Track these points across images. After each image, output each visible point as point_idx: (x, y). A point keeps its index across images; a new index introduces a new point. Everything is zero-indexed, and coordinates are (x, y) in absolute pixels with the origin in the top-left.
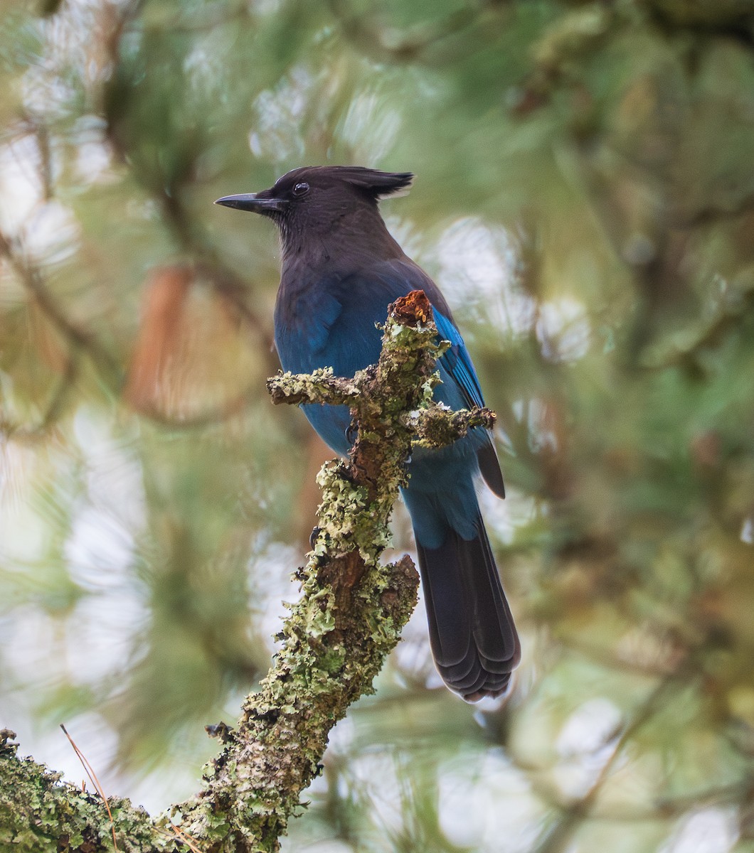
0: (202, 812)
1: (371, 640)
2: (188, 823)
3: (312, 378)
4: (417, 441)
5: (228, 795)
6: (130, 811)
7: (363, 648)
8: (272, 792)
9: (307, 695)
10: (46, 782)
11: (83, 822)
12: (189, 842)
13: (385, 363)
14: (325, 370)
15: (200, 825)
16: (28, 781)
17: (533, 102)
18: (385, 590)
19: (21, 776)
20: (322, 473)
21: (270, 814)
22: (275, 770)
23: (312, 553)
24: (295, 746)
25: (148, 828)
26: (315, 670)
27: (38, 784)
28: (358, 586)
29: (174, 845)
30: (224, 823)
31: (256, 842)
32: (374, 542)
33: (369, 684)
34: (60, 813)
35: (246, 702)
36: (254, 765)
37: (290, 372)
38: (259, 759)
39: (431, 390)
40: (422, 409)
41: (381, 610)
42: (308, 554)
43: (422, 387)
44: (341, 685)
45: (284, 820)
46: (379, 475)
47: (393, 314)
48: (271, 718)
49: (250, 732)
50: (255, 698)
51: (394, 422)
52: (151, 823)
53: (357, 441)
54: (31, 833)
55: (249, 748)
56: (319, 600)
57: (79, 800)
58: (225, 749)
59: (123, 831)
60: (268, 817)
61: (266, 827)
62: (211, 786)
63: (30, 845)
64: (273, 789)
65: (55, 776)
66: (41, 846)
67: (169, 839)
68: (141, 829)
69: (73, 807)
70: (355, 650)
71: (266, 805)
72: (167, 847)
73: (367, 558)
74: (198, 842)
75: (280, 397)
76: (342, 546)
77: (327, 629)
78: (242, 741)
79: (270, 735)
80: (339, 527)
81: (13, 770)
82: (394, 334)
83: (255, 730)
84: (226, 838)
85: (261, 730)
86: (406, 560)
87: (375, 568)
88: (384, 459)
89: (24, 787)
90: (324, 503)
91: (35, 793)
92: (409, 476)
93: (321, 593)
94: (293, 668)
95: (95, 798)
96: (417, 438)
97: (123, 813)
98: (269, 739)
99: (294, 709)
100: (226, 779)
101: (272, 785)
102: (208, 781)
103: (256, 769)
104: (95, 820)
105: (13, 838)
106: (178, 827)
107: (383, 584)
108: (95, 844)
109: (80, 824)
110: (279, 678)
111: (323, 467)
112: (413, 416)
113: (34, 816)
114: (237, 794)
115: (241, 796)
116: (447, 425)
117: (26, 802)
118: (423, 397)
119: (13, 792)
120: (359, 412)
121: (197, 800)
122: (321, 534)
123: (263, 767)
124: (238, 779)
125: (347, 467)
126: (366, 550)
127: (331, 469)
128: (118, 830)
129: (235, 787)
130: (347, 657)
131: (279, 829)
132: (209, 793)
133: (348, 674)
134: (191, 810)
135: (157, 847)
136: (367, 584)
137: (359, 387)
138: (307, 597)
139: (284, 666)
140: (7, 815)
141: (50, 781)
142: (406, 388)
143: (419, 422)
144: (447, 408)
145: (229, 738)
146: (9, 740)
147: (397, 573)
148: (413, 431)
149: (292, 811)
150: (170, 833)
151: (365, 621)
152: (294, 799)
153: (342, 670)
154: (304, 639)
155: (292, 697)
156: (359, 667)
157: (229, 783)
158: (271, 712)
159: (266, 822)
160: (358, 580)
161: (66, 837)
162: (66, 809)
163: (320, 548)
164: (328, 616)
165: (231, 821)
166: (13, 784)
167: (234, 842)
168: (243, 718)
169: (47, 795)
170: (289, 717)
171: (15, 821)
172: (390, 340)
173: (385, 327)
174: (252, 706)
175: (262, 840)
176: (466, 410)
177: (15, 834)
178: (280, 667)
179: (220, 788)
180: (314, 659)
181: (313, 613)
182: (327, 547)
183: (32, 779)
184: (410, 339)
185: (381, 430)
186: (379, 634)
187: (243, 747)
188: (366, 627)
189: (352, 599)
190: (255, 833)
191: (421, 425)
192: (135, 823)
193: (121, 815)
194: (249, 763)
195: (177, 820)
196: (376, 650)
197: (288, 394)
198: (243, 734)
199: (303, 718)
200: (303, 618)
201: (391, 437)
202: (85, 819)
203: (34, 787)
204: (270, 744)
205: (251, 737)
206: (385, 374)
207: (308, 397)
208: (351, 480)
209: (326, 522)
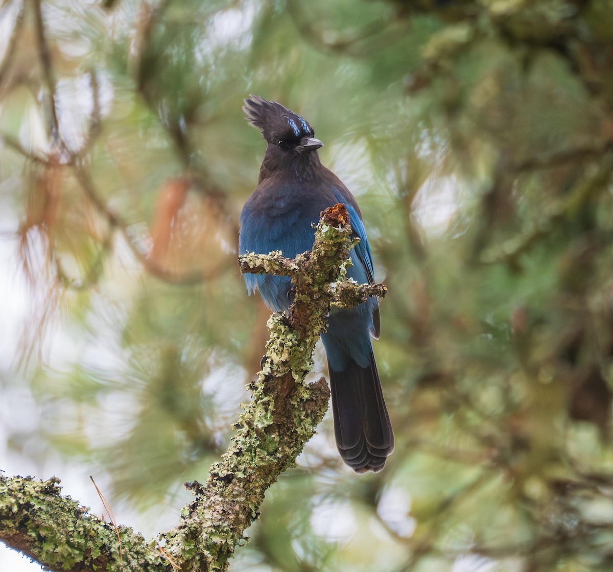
0: (179, 539)
1: (296, 432)
2: (170, 546)
3: (268, 257)
4: (334, 303)
5: (197, 529)
6: (132, 536)
7: (290, 437)
8: (226, 528)
9: (253, 466)
10: (78, 513)
11: (101, 541)
12: (169, 559)
13: (317, 250)
14: (277, 253)
15: (177, 548)
16: (67, 512)
17: (419, 84)
18: (307, 400)
19: (62, 508)
20: (270, 320)
21: (223, 543)
22: (229, 514)
23: (261, 372)
24: (242, 499)
25: (143, 548)
26: (258, 450)
27: (73, 514)
28: (290, 396)
29: (160, 560)
30: (193, 547)
31: (213, 561)
32: (302, 368)
33: (293, 461)
34: (86, 535)
35: (212, 468)
36: (215, 510)
37: (254, 253)
38: (219, 506)
39: (345, 270)
40: (339, 282)
41: (304, 413)
42: (258, 373)
43: (340, 267)
44: (275, 461)
45: (232, 548)
46: (308, 324)
47: (323, 218)
48: (228, 479)
49: (214, 488)
50: (218, 465)
51: (320, 290)
52: (145, 544)
53: (295, 300)
54: (66, 547)
55: (212, 498)
56: (264, 404)
57: (99, 527)
58: (197, 498)
59: (127, 548)
60: (222, 545)
61: (220, 552)
62: (186, 522)
63: (66, 555)
64: (227, 526)
65: (85, 510)
66: (73, 555)
67: (157, 555)
68: (138, 548)
69: (95, 531)
70: (286, 438)
71: (221, 537)
72: (155, 561)
73: (296, 378)
74: (176, 559)
75: (246, 268)
76: (281, 369)
77: (268, 423)
78: (208, 494)
79: (227, 491)
80: (280, 356)
81: (57, 504)
82: (323, 231)
83: (217, 487)
84: (194, 558)
85: (221, 487)
86: (322, 381)
87: (301, 385)
88: (312, 314)
89: (64, 516)
90: (271, 340)
91: (70, 520)
92: (328, 326)
93: (266, 399)
94: (244, 448)
95: (110, 526)
96: (334, 300)
97: (127, 537)
98: (226, 493)
99: (243, 474)
100: (196, 518)
101: (226, 524)
102: (185, 519)
103: (216, 512)
104: (109, 540)
105: (54, 549)
106: (163, 548)
107: (306, 396)
108: (108, 557)
109: (99, 543)
110: (234, 453)
111: (272, 316)
112: (332, 286)
113: (69, 535)
114: (203, 529)
115: (206, 530)
116: (354, 293)
117: (65, 526)
118: (340, 274)
119: (57, 519)
120: (297, 282)
121: (176, 531)
122: (268, 360)
123: (221, 512)
124: (204, 518)
125: (287, 317)
126: (296, 372)
127: (277, 318)
128: (123, 548)
129: (202, 524)
130: (280, 443)
131: (229, 553)
132: (185, 527)
133: (280, 453)
134: (172, 537)
135: (148, 560)
136: (296, 395)
137: (298, 265)
138: (256, 402)
139: (238, 446)
140: (51, 534)
141: (80, 513)
142: (329, 268)
143: (337, 290)
144: (355, 282)
145: (199, 491)
146: (56, 484)
147: (316, 389)
148: (332, 296)
149: (238, 541)
150: (157, 552)
151: (293, 419)
152: (240, 534)
153: (276, 451)
154: (253, 429)
155: (242, 467)
156: (287, 449)
157: (198, 521)
158: (228, 476)
159: (221, 549)
160: (290, 393)
161: (89, 550)
162: (90, 532)
163: (267, 369)
164: (269, 414)
165: (198, 547)
166: (57, 513)
167: (199, 560)
168: (210, 479)
169: (79, 522)
170: (240, 480)
171: (57, 538)
172: (321, 235)
173: (317, 226)
174: (216, 471)
175: (217, 560)
176: (367, 284)
177: (56, 546)
178: (236, 447)
179: (192, 524)
180: (258, 443)
181: (259, 412)
182: (271, 369)
183: (69, 511)
184: (333, 235)
185: (311, 294)
186: (302, 429)
187: (209, 498)
188: (293, 423)
189: (286, 405)
190: (213, 555)
191: (338, 292)
192: (135, 544)
193: (126, 538)
194: (212, 508)
195: (162, 543)
196: (299, 439)
197: (251, 267)
198: (209, 489)
199: (249, 481)
200: (252, 415)
201: (318, 299)
202: (102, 539)
203: (70, 516)
204: (226, 497)
205: (214, 491)
206: (315, 258)
207: (264, 270)
208: (290, 326)
209: (272, 353)
